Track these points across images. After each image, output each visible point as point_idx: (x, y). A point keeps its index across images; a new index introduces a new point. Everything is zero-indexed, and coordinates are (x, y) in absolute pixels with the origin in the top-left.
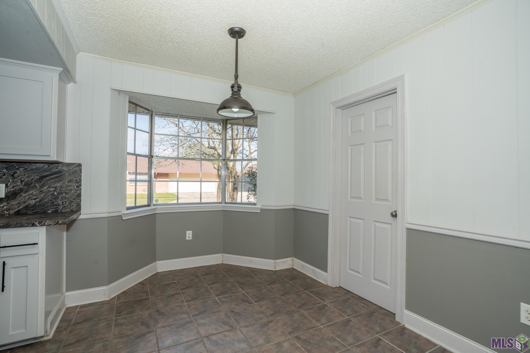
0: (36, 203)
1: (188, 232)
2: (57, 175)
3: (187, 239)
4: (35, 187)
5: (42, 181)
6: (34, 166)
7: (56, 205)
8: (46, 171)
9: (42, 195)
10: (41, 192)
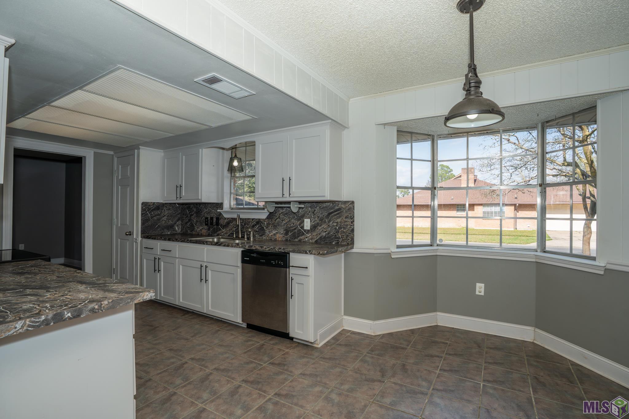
0: (326, 235)
1: (478, 285)
2: (338, 212)
3: (477, 293)
4: (325, 222)
5: (329, 217)
6: (325, 205)
7: (337, 238)
8: (331, 209)
9: (329, 229)
10: (328, 226)
